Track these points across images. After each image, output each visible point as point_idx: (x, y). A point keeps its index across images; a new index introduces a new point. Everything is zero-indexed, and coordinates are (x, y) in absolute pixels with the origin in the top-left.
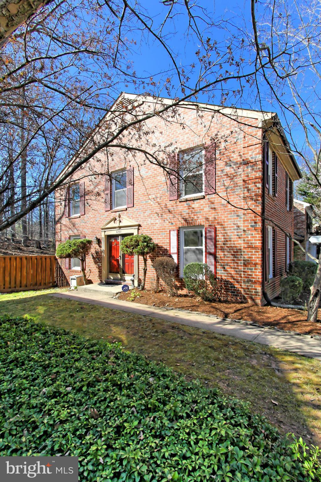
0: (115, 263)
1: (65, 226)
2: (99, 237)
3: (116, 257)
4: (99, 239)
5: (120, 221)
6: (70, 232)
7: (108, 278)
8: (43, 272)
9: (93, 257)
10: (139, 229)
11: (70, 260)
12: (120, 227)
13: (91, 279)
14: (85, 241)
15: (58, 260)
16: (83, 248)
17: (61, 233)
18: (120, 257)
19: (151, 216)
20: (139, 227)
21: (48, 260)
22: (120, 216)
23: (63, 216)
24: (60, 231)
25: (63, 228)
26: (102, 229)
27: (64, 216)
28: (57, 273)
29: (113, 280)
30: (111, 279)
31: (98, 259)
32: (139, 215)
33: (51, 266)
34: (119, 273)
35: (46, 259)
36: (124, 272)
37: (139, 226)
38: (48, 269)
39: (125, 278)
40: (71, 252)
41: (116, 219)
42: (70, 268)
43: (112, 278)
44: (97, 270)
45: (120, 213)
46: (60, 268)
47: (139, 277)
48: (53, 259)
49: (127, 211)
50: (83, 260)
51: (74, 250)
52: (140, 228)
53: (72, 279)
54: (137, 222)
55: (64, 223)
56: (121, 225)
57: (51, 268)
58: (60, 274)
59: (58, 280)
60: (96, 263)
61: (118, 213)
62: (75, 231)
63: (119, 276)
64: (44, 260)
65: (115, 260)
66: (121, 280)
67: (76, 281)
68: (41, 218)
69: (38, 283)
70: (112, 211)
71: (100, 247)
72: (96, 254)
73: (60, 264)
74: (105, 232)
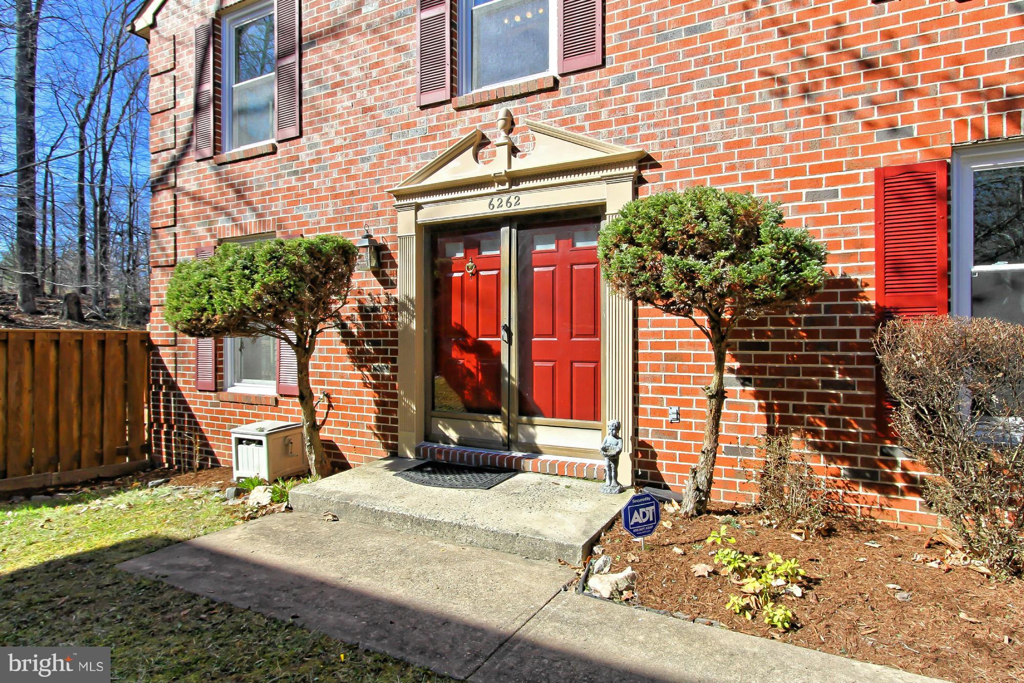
0: (469, 361)
1: (195, 197)
2: (379, 238)
3: (472, 332)
4: (384, 247)
5: (513, 151)
6: (223, 224)
7: (429, 435)
8: (92, 404)
9: (346, 335)
10: (639, 181)
11: (218, 351)
12: (514, 179)
13: (333, 437)
14: (327, 247)
15: (162, 351)
16: (315, 285)
17: (177, 229)
18: (508, 329)
19: (728, 102)
20: (640, 168)
21: (114, 350)
22: (510, 125)
23: (184, 153)
24: (170, 222)
25: (187, 207)
26: (399, 196)
27: (192, 155)
28: (156, 407)
29: (460, 443)
30: (447, 440)
31: (374, 343)
32: (639, 108)
33: (126, 377)
34: (497, 412)
35: (102, 344)
36: (527, 410)
37: (645, 161)
38: (114, 389)
39: (532, 437)
40: (259, 298)
41: (483, 142)
42: (218, 387)
43: (452, 434)
44: (369, 397)
45: (513, 106)
46: (172, 386)
47: (636, 432)
48: (135, 346)
49: (561, 94)
50: (303, 350)
51: (269, 289)
52: (646, 173)
53: (240, 441)
54: (628, 142)
55: (192, 187)
56: (519, 164)
57: (125, 387)
58: (168, 414)
59: (158, 439)
60: (360, 359)
61: (500, 111)
62: (249, 220)
63: (499, 428)
64: (94, 348)
65: (465, 348)
66: (508, 444)
67: (263, 450)
68: (82, 227)
69: (66, 457)
70: (461, 100)
71: (388, 283)
72: (363, 318)
73: (170, 367)
74: (418, 207)
